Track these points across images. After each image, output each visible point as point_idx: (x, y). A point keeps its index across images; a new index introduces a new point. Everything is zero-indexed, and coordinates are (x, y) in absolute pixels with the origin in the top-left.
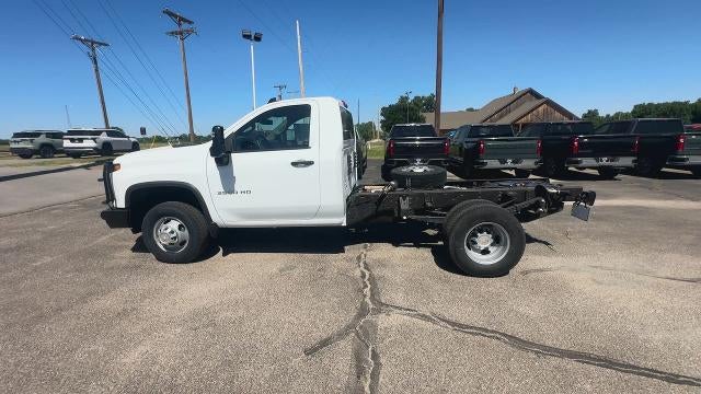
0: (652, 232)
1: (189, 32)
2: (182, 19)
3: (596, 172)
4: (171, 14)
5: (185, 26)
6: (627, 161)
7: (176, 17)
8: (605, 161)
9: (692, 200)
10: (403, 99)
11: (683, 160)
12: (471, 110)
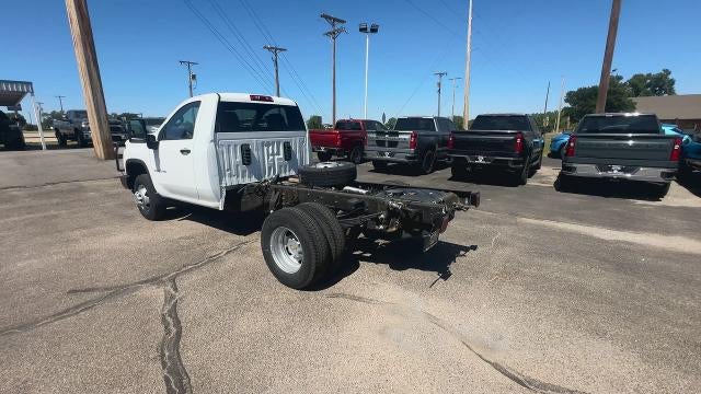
1: (340, 31)
2: (335, 20)
4: (326, 17)
5: (338, 26)
7: (330, 18)
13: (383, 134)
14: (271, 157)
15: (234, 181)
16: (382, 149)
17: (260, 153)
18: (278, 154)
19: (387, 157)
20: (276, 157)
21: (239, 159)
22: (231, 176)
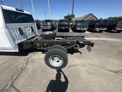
0: (107, 49)
3: (99, 31)
6: (105, 29)
8: (101, 29)
9: (117, 39)
10: (69, 15)
11: (116, 29)
12: (81, 17)
13: (44, 23)
14: (28, 31)
15: (20, 41)
16: (44, 26)
17: (25, 30)
18: (30, 30)
19: (46, 28)
20: (30, 31)
21: (19, 33)
22: (18, 40)
